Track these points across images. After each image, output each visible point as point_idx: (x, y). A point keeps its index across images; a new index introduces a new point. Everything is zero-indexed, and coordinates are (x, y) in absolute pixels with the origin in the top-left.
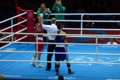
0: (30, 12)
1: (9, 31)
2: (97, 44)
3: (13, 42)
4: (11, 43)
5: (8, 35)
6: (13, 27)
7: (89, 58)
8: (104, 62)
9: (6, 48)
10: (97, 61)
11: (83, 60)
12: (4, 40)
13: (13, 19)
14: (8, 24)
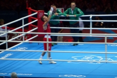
0: (40, 12)
1: (20, 30)
2: (106, 43)
3: (24, 41)
4: (22, 42)
5: (20, 35)
6: (25, 27)
7: (99, 57)
8: (113, 61)
9: (17, 47)
10: (106, 60)
11: (93, 59)
12: (16, 40)
13: (24, 19)
14: (20, 23)
